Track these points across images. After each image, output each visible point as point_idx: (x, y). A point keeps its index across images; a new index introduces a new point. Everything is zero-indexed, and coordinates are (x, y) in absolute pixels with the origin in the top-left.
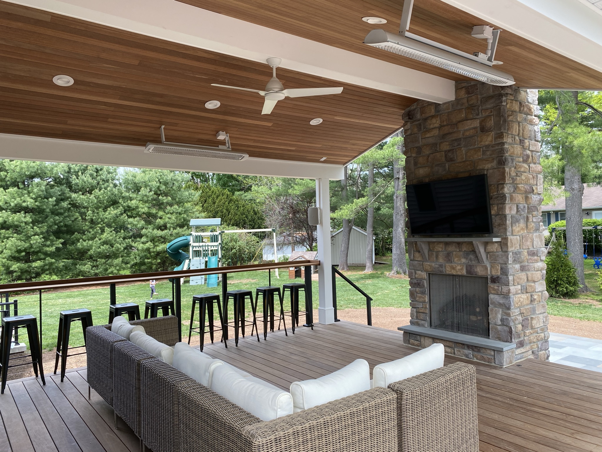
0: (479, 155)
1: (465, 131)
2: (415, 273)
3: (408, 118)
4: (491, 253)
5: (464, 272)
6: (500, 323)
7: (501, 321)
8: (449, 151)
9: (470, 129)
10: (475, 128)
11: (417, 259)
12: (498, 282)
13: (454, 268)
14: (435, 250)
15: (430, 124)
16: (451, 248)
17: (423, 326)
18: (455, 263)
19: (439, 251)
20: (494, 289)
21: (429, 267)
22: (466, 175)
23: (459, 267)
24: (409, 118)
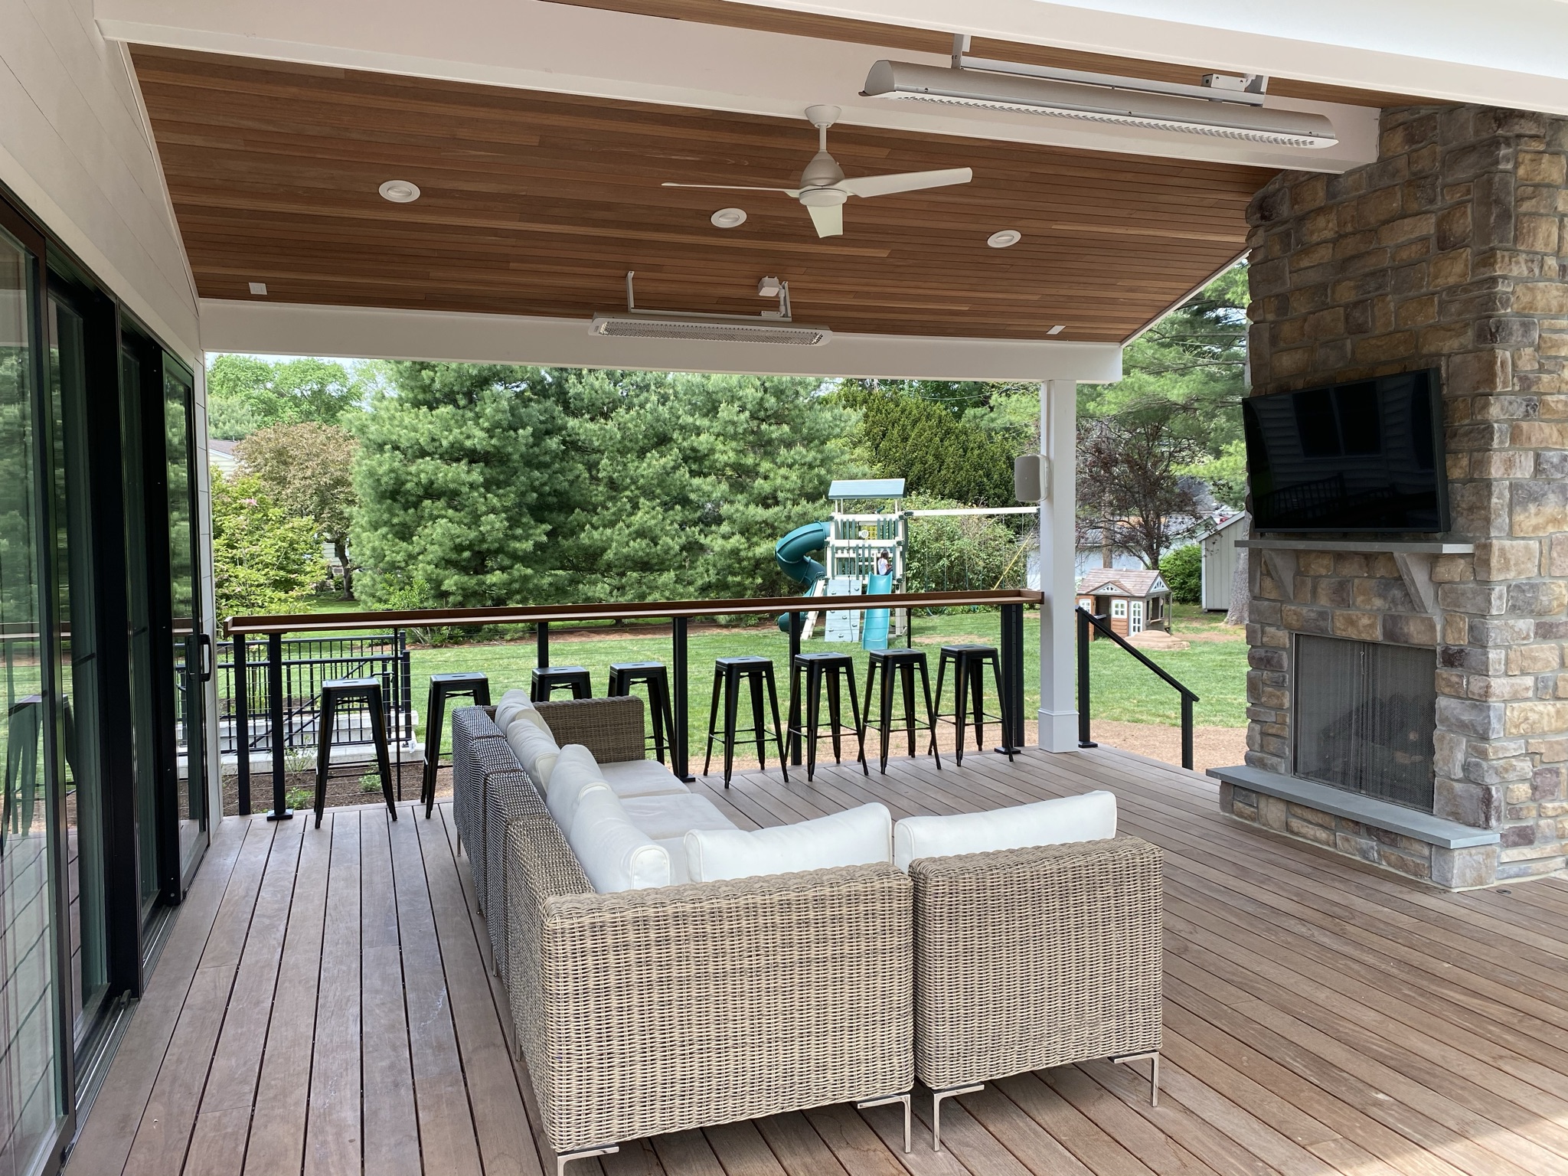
0: (1430, 316)
1: (1400, 247)
2: (1263, 632)
3: (1258, 215)
4: (1447, 586)
5: (1378, 635)
6: (1460, 774)
7: (1464, 770)
8: (1356, 304)
9: (1412, 242)
10: (1424, 239)
11: (1267, 596)
12: (1461, 665)
13: (1351, 622)
14: (1312, 573)
15: (1312, 233)
16: (1349, 569)
17: (1274, 769)
18: (1358, 609)
19: (1321, 576)
20: (1450, 684)
21: (1295, 617)
22: (1396, 369)
23: (1365, 621)
24: (1263, 217)
